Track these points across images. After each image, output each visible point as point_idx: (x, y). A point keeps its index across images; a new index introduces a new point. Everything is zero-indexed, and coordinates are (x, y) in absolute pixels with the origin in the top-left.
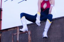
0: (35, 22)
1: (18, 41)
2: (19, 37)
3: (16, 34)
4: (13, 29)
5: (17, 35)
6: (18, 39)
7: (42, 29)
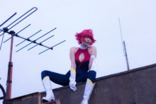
0: (68, 84)
4: (31, 97)
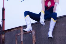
1: (22, 42)
2: (23, 37)
3: (19, 34)
5: (21, 35)
6: (22, 40)
7: (46, 28)
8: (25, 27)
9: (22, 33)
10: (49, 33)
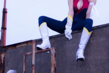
1: (33, 65)
3: (30, 53)
4: (25, 44)
7: (74, 45)
8: (40, 41)
9: (34, 52)
10: (78, 52)
